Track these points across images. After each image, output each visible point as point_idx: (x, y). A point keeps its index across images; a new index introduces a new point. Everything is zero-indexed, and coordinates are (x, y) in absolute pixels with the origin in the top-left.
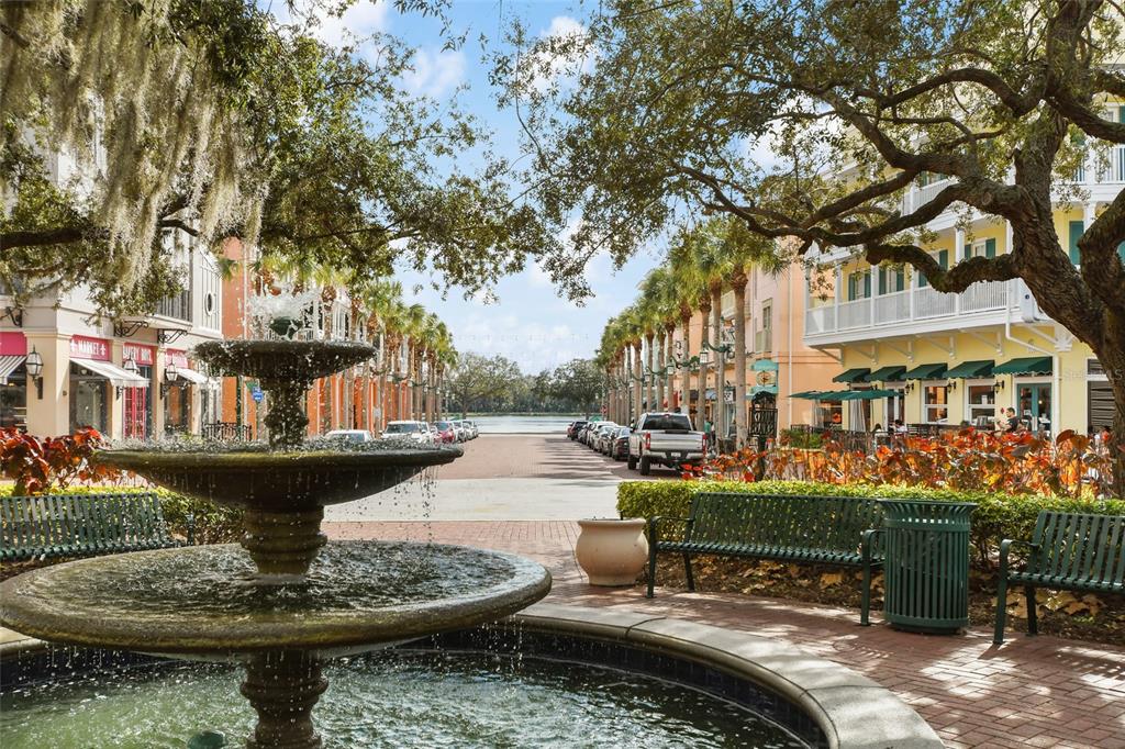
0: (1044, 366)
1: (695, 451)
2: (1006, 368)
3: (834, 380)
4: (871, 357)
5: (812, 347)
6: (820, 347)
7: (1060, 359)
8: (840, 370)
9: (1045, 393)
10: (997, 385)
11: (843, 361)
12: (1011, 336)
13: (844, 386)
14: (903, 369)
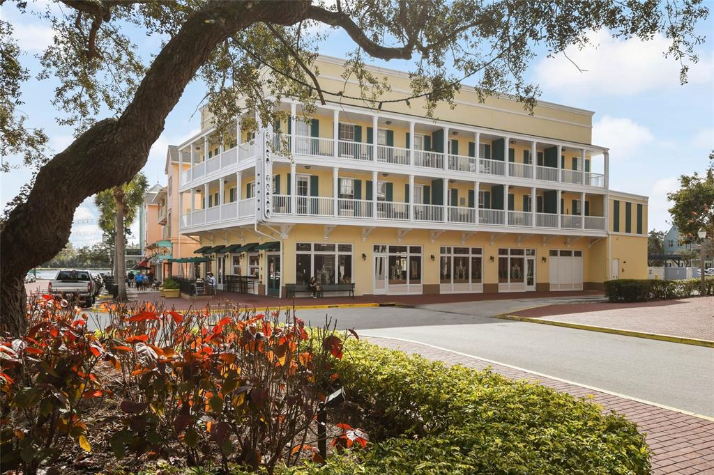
0: (276, 246)
1: (83, 293)
2: (263, 247)
3: (195, 252)
4: (211, 241)
5: (184, 234)
6: (188, 235)
7: (283, 243)
8: (199, 247)
9: (278, 259)
10: (259, 256)
11: (201, 242)
12: (258, 230)
13: (200, 255)
14: (223, 247)
